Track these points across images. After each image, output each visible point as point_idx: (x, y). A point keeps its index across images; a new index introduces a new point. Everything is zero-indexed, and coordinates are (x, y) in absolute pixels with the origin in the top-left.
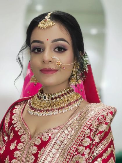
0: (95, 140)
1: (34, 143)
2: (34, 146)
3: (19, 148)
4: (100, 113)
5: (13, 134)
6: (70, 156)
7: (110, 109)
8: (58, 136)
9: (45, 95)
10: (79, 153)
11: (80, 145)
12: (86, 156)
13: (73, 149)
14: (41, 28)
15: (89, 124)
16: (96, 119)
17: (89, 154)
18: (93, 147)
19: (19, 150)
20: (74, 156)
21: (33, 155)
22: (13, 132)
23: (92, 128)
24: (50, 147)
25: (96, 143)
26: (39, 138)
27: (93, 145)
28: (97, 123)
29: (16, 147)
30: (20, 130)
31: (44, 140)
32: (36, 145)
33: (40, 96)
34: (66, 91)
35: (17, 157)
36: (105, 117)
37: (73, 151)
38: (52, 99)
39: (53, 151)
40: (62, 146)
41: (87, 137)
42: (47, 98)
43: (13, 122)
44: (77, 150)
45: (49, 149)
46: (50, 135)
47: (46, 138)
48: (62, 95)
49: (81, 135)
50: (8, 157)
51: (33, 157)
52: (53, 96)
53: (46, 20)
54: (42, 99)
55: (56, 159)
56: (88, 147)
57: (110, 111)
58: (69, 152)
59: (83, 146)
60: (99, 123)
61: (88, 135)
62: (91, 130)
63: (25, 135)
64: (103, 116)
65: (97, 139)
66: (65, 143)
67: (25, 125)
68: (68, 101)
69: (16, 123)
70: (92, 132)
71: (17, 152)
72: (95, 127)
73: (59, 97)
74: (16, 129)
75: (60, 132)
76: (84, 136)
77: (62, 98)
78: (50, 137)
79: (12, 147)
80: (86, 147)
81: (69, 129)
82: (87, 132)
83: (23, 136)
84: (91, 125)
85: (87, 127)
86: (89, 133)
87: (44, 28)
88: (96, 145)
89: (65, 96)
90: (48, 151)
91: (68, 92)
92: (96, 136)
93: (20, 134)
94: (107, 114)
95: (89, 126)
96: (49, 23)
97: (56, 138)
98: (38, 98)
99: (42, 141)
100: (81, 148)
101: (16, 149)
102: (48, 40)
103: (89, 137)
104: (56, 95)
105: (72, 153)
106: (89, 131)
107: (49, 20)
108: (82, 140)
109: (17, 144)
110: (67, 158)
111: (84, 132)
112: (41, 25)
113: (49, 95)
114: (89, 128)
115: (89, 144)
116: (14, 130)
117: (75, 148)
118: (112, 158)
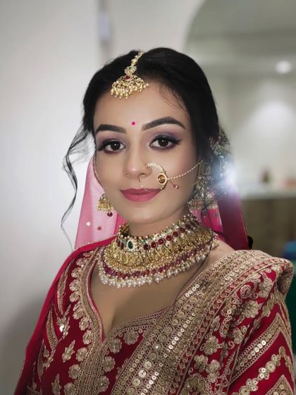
0: (233, 340)
1: (108, 349)
2: (109, 356)
3: (79, 358)
4: (246, 277)
5: (69, 327)
6: (181, 377)
7: (270, 267)
8: (156, 331)
9: (131, 239)
10: (196, 371)
11: (199, 353)
12: (212, 378)
13: (187, 361)
14: (119, 96)
15: (220, 304)
16: (236, 292)
17: (221, 371)
18: (230, 355)
19: (79, 363)
20: (187, 376)
21: (106, 374)
22: (68, 322)
23: (223, 314)
24: (140, 357)
25: (237, 345)
26: (117, 337)
27: (231, 352)
28: (236, 301)
29: (74, 356)
30: (82, 317)
31: (130, 342)
32: (111, 354)
33: (121, 241)
34: (177, 228)
35: (74, 377)
36: (256, 286)
37: (186, 364)
38: (146, 247)
39: (145, 366)
40: (165, 356)
41: (213, 335)
42: (134, 247)
43: (72, 299)
44: (193, 362)
45: (137, 361)
46: (141, 331)
47: (132, 338)
48: (169, 238)
49: (202, 331)
50: (58, 377)
51: (105, 378)
52: (148, 243)
53: (128, 77)
54: (125, 249)
55: (153, 383)
56: (216, 356)
57: (269, 271)
58: (179, 368)
59: (205, 355)
61: (215, 330)
62: (222, 318)
63: (90, 329)
64: (251, 284)
65: (239, 336)
66: (171, 347)
68: (180, 250)
69: (77, 301)
70: (224, 323)
71: (76, 367)
72: (230, 312)
74: (76, 316)
75: (161, 323)
76: (209, 331)
78: (140, 335)
79: (66, 357)
80: (211, 358)
81: (180, 315)
82: (214, 322)
83: (89, 332)
84: (224, 305)
85: (216, 311)
86: (218, 325)
89: (175, 240)
90: (135, 365)
91: (182, 230)
92: (235, 331)
93: (82, 328)
94: (262, 279)
95: (219, 308)
96: (135, 84)
97: (153, 335)
98: (119, 245)
99: (124, 345)
100: (201, 359)
101: (73, 360)
102: (133, 123)
103: (217, 334)
104: (154, 239)
105: (184, 371)
106: (218, 317)
107: (135, 76)
108: (204, 341)
109: (76, 348)
110: (174, 381)
111: (209, 322)
112: (117, 89)
114: (219, 314)
115: (216, 351)
116: (72, 318)
117: (189, 358)
118: (283, 376)
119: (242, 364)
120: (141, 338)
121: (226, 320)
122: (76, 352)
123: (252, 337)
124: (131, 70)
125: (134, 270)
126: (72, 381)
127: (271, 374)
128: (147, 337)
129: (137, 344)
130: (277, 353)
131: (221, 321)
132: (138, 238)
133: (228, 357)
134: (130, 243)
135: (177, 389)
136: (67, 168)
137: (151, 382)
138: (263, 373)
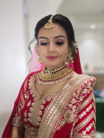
0: (80, 100)
1: (42, 103)
2: (42, 105)
3: (33, 105)
4: (83, 82)
5: (29, 96)
6: (64, 111)
7: (90, 79)
8: (56, 97)
9: (48, 71)
10: (69, 109)
11: (70, 103)
12: (74, 110)
13: (66, 106)
14: (46, 28)
15: (76, 89)
16: (80, 86)
17: (76, 109)
18: (79, 104)
19: (32, 107)
20: (66, 110)
21: (41, 110)
22: (28, 95)
23: (77, 92)
24: (52, 105)
25: (81, 101)
26: (45, 99)
27: (79, 103)
28: (81, 89)
29: (31, 105)
30: (33, 93)
31: (48, 101)
32: (43, 104)
33: (45, 71)
34: (62, 67)
35: (31, 111)
36: (86, 84)
37: (66, 107)
38: (53, 73)
39: (53, 107)
40: (59, 104)
41: (74, 98)
42: (49, 73)
43: (29, 88)
44: (68, 106)
45: (51, 106)
46: (52, 97)
47: (49, 99)
48: (59, 70)
49: (70, 97)
50: (26, 111)
51: (41, 111)
52: (53, 72)
53: (49, 23)
54: (46, 73)
55: (56, 112)
56: (75, 104)
57: (90, 80)
58: (63, 108)
59: (71, 104)
60: (83, 89)
61: (75, 97)
62: (77, 93)
63: (36, 97)
64: (85, 84)
65: (81, 99)
66: (61, 102)
67: (36, 91)
68: (63, 74)
69: (31, 89)
70: (77, 95)
71: (32, 108)
72: (79, 92)
73: (57, 71)
74: (31, 93)
75: (58, 95)
76: (72, 97)
77: (59, 72)
78: (52, 98)
79: (28, 105)
80: (73, 105)
81: (64, 93)
82: (74, 95)
83: (35, 98)
84: (77, 90)
85: (74, 91)
86: (75, 95)
87: (48, 29)
88: (81, 103)
89: (61, 71)
90: (50, 107)
91: (63, 68)
92: (80, 97)
93: (33, 96)
94: (88, 82)
95: (75, 91)
96: (52, 25)
97: (55, 99)
98: (44, 72)
99: (47, 101)
100: (70, 105)
101: (31, 106)
102: (51, 37)
103: (75, 98)
104: (55, 71)
105: (65, 109)
106: (75, 93)
107: (52, 23)
108: (71, 100)
109: (31, 103)
110: (62, 112)
111: (72, 95)
112: (46, 26)
113: (50, 71)
114: (76, 92)
115: (75, 103)
116: (30, 94)
117: (67, 105)
118: (93, 111)
119: (81, 107)
120: (52, 99)
121: (78, 94)
122: (32, 104)
123: (85, 99)
124: (50, 21)
125: (49, 80)
126: (30, 112)
127: (90, 110)
128: (54, 99)
129: (51, 101)
130: (91, 104)
131: (76, 94)
132: (50, 70)
133: (78, 105)
134: (48, 72)
135: (63, 114)
136: (29, 49)
137: (55, 112)
138: (88, 110)
